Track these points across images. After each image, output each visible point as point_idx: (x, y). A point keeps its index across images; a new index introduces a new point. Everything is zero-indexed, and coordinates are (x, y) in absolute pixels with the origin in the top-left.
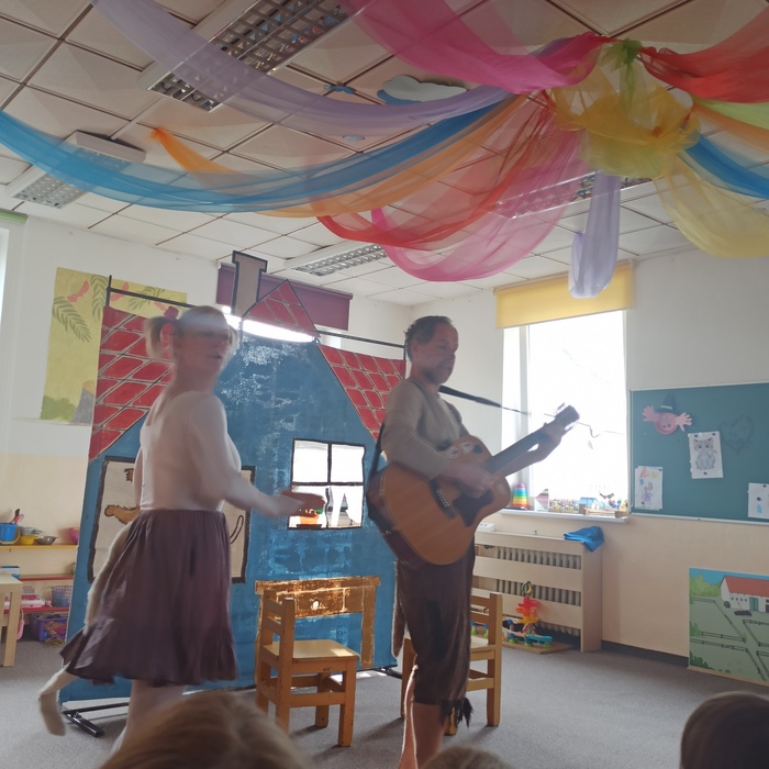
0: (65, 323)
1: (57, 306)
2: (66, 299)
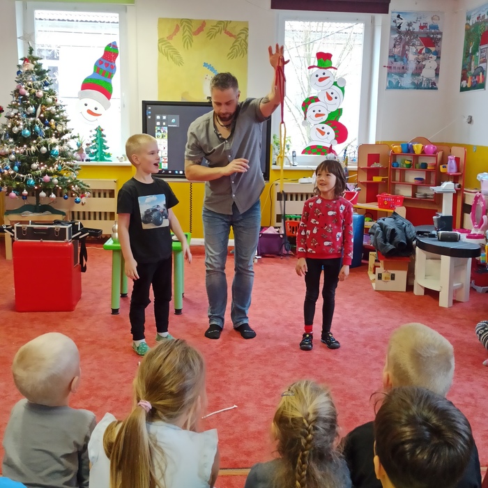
0: (167, 55)
1: (160, 44)
2: (166, 39)
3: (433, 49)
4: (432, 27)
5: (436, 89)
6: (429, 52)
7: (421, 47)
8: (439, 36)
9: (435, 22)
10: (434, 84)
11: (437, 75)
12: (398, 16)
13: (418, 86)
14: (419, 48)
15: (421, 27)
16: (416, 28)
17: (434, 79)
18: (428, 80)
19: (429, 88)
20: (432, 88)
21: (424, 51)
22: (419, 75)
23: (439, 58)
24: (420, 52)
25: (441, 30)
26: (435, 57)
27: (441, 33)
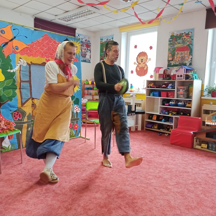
3: (89, 49)
4: (88, 41)
5: (90, 62)
6: (88, 49)
7: (86, 48)
8: (90, 45)
9: (89, 40)
10: (90, 61)
11: (90, 58)
12: (79, 35)
13: (85, 61)
14: (85, 48)
15: (85, 41)
16: (84, 40)
17: (89, 59)
18: (88, 59)
19: (88, 62)
20: (89, 62)
21: (86, 49)
22: (85, 57)
23: (90, 52)
24: (85, 49)
25: (91, 42)
26: (89, 52)
27: (91, 44)
